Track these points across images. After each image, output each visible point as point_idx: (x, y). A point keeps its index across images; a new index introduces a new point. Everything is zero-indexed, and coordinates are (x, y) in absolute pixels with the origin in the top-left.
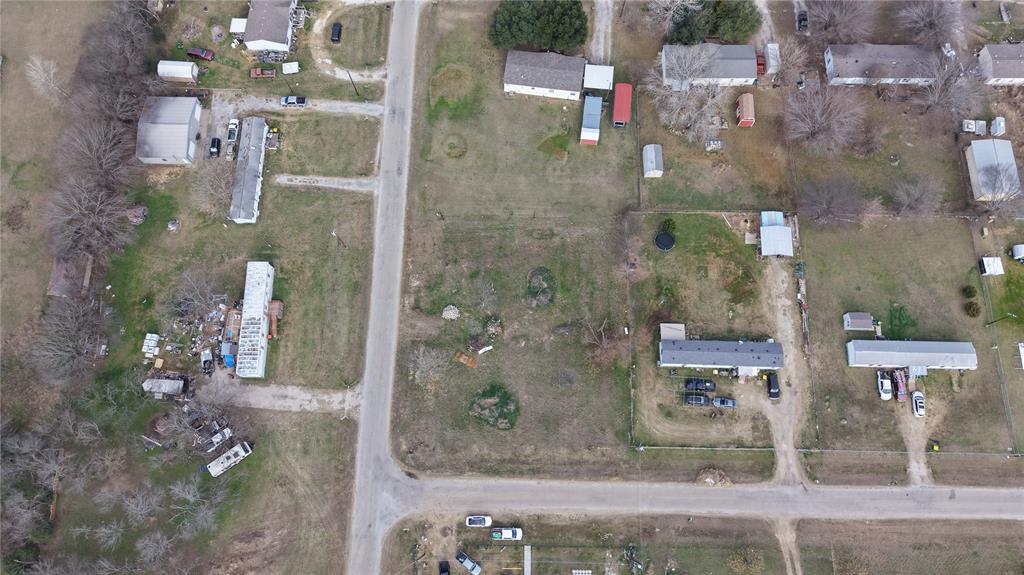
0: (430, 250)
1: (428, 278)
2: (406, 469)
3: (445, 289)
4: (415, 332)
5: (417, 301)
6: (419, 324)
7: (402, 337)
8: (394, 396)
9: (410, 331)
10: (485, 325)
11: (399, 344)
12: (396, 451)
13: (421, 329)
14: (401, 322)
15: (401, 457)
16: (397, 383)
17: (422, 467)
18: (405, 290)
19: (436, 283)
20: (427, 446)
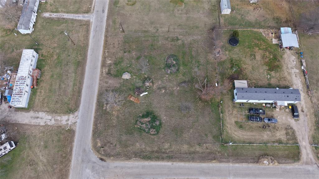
0: (117, 46)
1: (115, 60)
2: (100, 156)
3: (124, 65)
4: (107, 85)
5: (109, 70)
6: (110, 82)
7: (101, 87)
8: (95, 117)
9: (105, 85)
10: (144, 82)
11: (99, 91)
12: (95, 147)
13: (111, 84)
14: (100, 80)
15: (97, 150)
16: (97, 111)
17: (109, 155)
18: (103, 65)
19: (119, 62)
20: (112, 144)
